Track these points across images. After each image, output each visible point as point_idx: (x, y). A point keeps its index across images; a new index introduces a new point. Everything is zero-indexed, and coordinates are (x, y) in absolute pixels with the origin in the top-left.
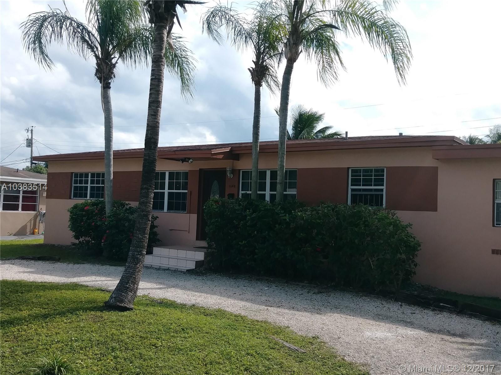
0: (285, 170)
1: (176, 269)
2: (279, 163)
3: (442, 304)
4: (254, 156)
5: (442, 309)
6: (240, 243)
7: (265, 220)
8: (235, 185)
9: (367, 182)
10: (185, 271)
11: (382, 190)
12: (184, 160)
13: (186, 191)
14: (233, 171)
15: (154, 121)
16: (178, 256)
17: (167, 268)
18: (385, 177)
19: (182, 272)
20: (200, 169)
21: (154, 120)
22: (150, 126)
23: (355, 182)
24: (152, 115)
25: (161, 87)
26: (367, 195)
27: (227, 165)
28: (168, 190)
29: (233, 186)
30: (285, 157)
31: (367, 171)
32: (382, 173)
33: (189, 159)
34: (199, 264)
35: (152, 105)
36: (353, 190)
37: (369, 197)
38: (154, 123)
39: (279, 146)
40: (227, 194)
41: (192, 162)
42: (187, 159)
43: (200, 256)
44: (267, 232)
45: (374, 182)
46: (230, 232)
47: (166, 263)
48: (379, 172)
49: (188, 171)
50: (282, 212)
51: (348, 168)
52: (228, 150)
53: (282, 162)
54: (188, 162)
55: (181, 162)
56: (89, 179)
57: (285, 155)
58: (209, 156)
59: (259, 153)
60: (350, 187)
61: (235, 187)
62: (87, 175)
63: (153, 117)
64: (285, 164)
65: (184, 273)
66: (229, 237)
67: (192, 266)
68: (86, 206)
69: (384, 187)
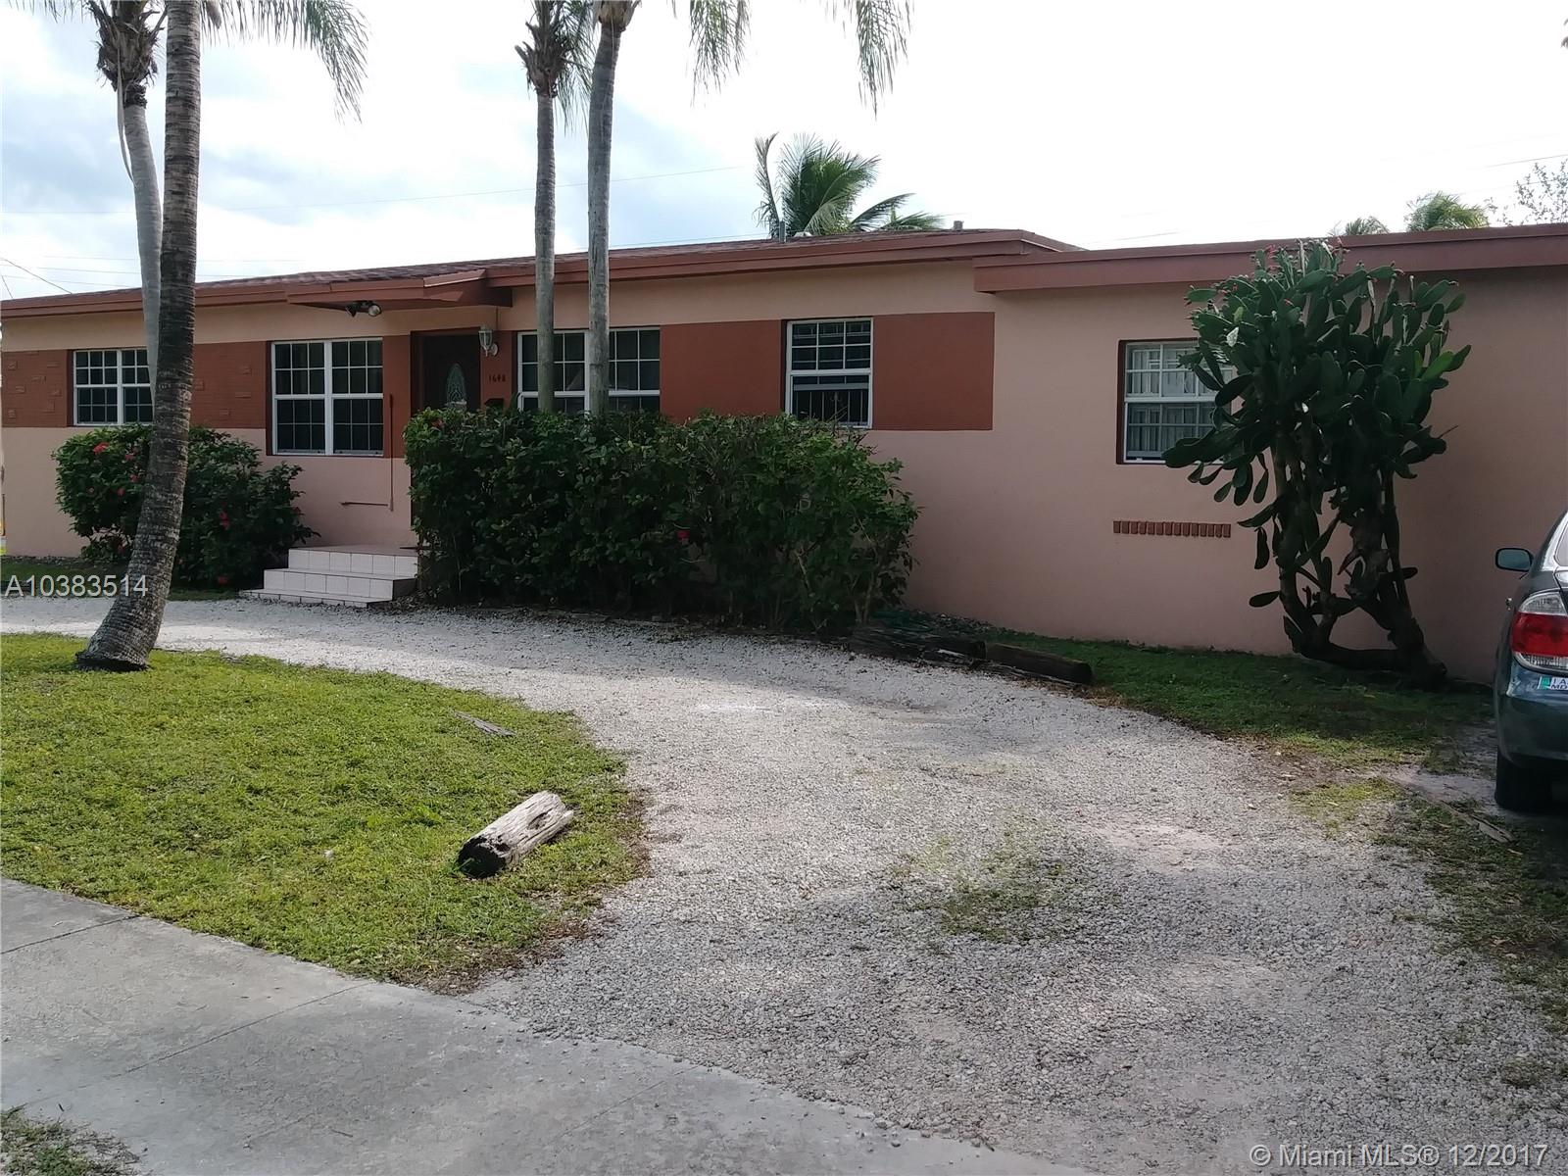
0: (608, 328)
1: (342, 603)
2: (592, 311)
3: (941, 651)
4: (539, 294)
5: (938, 661)
6: (493, 526)
7: (550, 462)
8: (504, 376)
9: (831, 359)
10: (365, 606)
11: (865, 379)
12: (356, 308)
13: (380, 396)
14: (497, 336)
15: (181, 209)
16: (353, 569)
17: (320, 601)
18: (871, 344)
19: (355, 608)
20: (412, 332)
21: (180, 205)
22: (171, 222)
23: (803, 359)
24: (174, 193)
25: (193, 119)
26: (830, 393)
27: (479, 318)
28: (334, 392)
29: (499, 378)
30: (607, 295)
31: (830, 328)
32: (866, 333)
33: (371, 304)
34: (401, 587)
35: (176, 166)
36: (797, 380)
37: (836, 397)
38: (179, 212)
39: (591, 264)
40: (484, 399)
41: (377, 314)
42: (364, 306)
43: (408, 568)
44: (557, 496)
45: (847, 358)
46: (469, 497)
47: (315, 589)
48: (859, 327)
49: (381, 339)
50: (592, 440)
51: (785, 322)
52: (476, 276)
53: (599, 306)
54: (366, 311)
55: (347, 314)
56: (119, 367)
57: (607, 290)
58: (419, 295)
59: (555, 284)
60: (791, 373)
61: (504, 380)
62: (111, 357)
63: (175, 197)
64: (607, 314)
65: (358, 610)
66: (469, 513)
67: (385, 594)
68: (98, 443)
69: (868, 371)
